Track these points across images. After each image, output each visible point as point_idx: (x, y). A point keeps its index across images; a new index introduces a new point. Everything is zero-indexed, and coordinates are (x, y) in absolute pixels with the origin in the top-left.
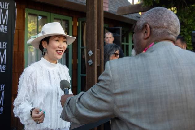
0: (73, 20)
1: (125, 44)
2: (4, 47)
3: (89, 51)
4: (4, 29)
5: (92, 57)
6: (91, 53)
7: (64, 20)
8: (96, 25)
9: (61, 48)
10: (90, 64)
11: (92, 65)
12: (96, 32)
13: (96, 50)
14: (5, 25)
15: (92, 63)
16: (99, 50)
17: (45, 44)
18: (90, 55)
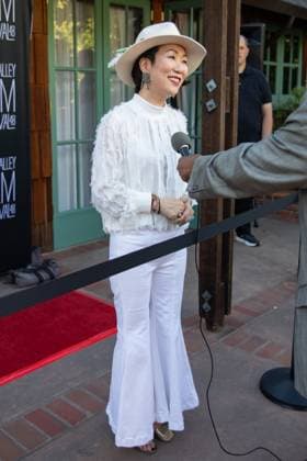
0: (152, 8)
1: (268, 63)
2: (11, 73)
3: (208, 82)
4: (7, 32)
5: (216, 94)
6: (212, 84)
7: (130, 8)
8: (225, 23)
9: (178, 72)
10: (210, 109)
11: (214, 110)
12: (224, 37)
13: (224, 78)
14: (11, 23)
15: (214, 107)
16: (228, 78)
17: (146, 64)
18: (210, 90)
